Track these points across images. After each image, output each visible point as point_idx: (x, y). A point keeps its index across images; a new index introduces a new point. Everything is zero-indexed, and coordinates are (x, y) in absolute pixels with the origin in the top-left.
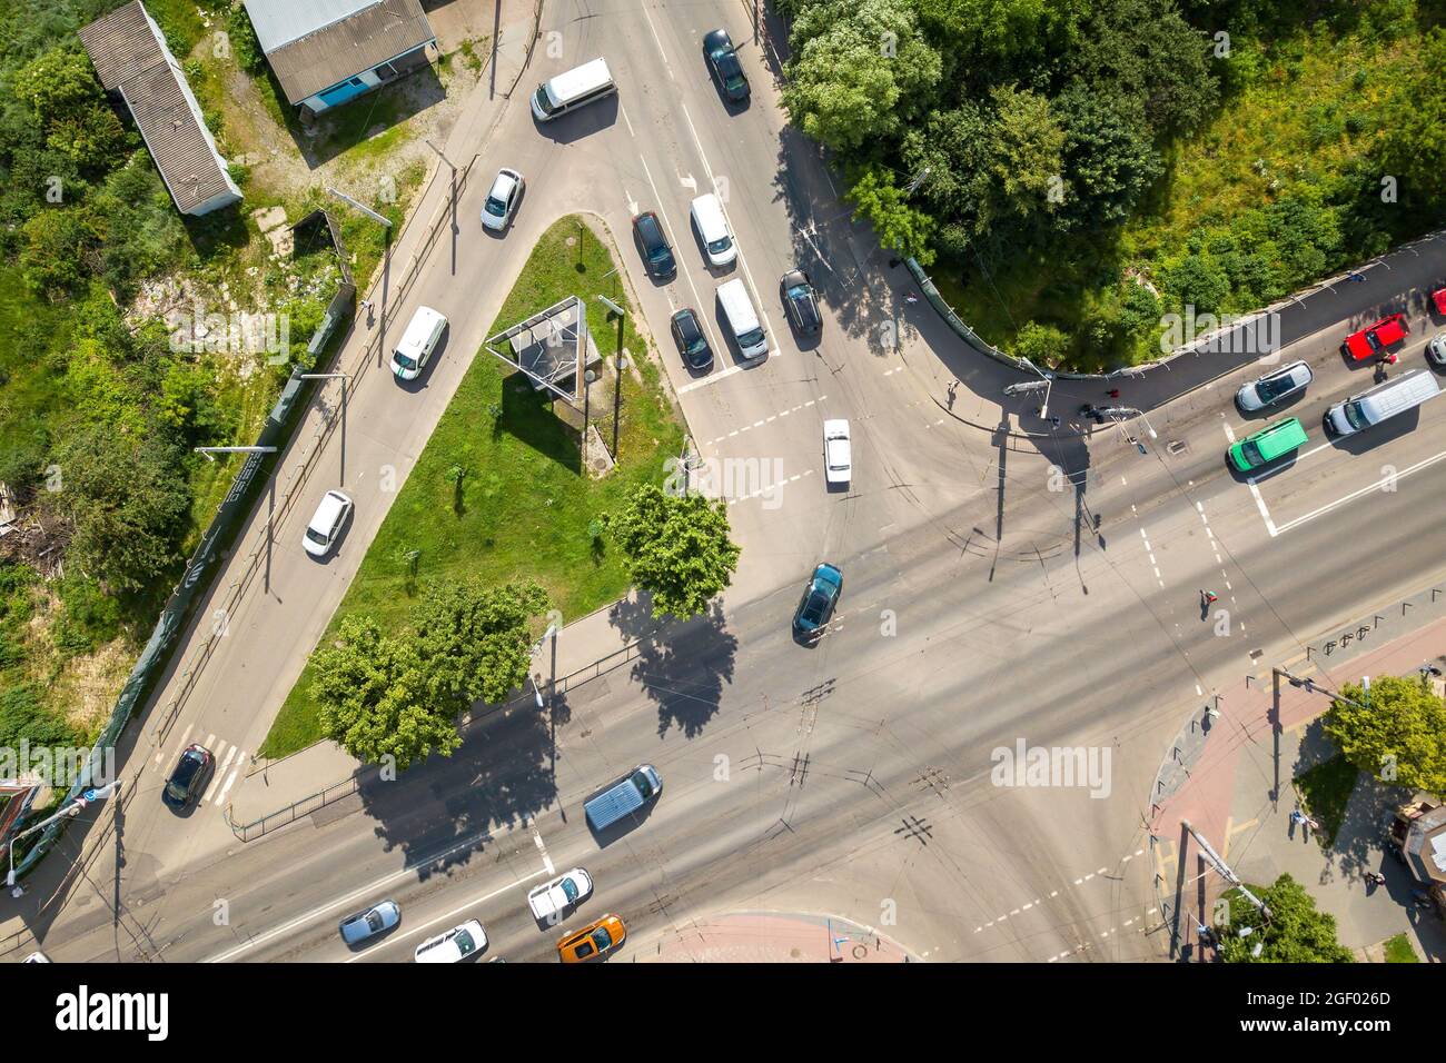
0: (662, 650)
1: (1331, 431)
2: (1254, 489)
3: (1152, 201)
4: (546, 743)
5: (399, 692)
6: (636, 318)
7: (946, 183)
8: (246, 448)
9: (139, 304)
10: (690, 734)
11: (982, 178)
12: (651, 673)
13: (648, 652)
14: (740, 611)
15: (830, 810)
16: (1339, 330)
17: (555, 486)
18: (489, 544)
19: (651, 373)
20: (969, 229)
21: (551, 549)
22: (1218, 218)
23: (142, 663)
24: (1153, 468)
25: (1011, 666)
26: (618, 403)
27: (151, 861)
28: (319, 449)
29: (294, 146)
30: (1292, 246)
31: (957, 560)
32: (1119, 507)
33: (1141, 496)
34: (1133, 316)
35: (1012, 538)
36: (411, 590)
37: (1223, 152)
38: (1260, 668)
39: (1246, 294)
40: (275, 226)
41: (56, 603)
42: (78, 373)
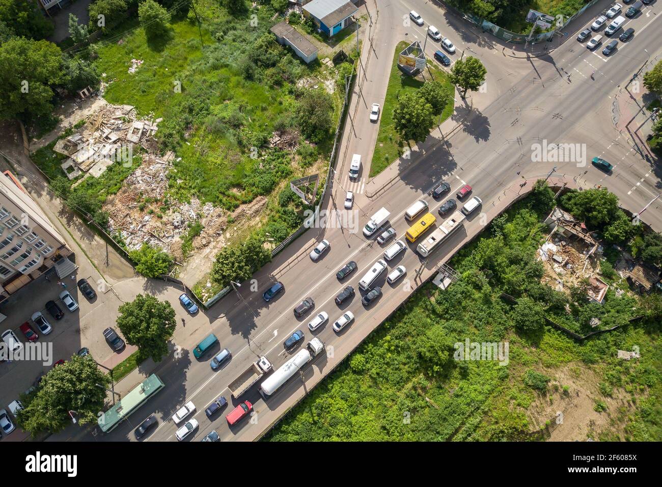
0: (468, 124)
4: (448, 154)
9: (297, 85)
10: (486, 140)
12: (468, 130)
13: (465, 125)
14: (484, 111)
23: (330, 163)
26: (431, 74)
28: (358, 103)
29: (326, 45)
31: (533, 86)
40: (327, 62)
41: (297, 157)
42: (286, 104)
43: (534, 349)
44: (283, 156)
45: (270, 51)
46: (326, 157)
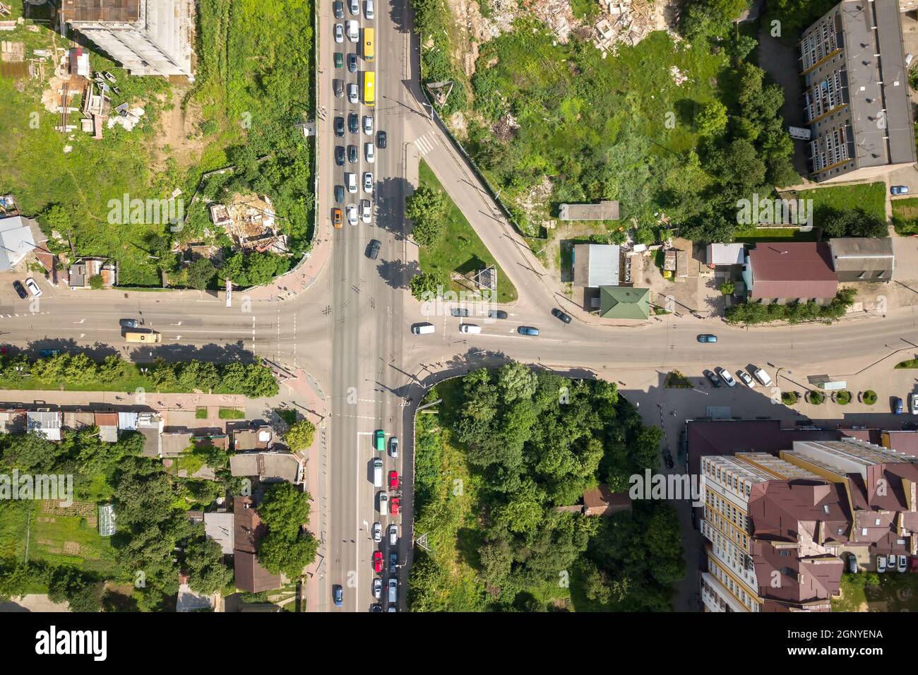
0: (402, 270)
1: (376, 459)
2: (371, 434)
3: (453, 442)
4: (392, 230)
7: (480, 389)
8: (499, 192)
9: (548, 181)
10: (379, 267)
11: (477, 397)
12: (397, 264)
13: (403, 266)
14: (402, 293)
15: (342, 292)
16: (400, 473)
17: (454, 263)
18: (447, 240)
20: (467, 390)
21: (439, 255)
22: (442, 456)
23: (458, 142)
24: (389, 413)
25: (357, 353)
27: (408, 119)
28: (490, 209)
29: (568, 239)
30: (427, 469)
31: (389, 352)
32: (383, 399)
33: (383, 405)
34: (428, 423)
35: (388, 368)
36: (445, 216)
37: (458, 465)
38: (326, 414)
39: (420, 453)
40: (550, 225)
41: (484, 125)
42: (538, 158)
43: (226, 146)
44: (493, 115)
45: (596, 182)
46: (465, 143)
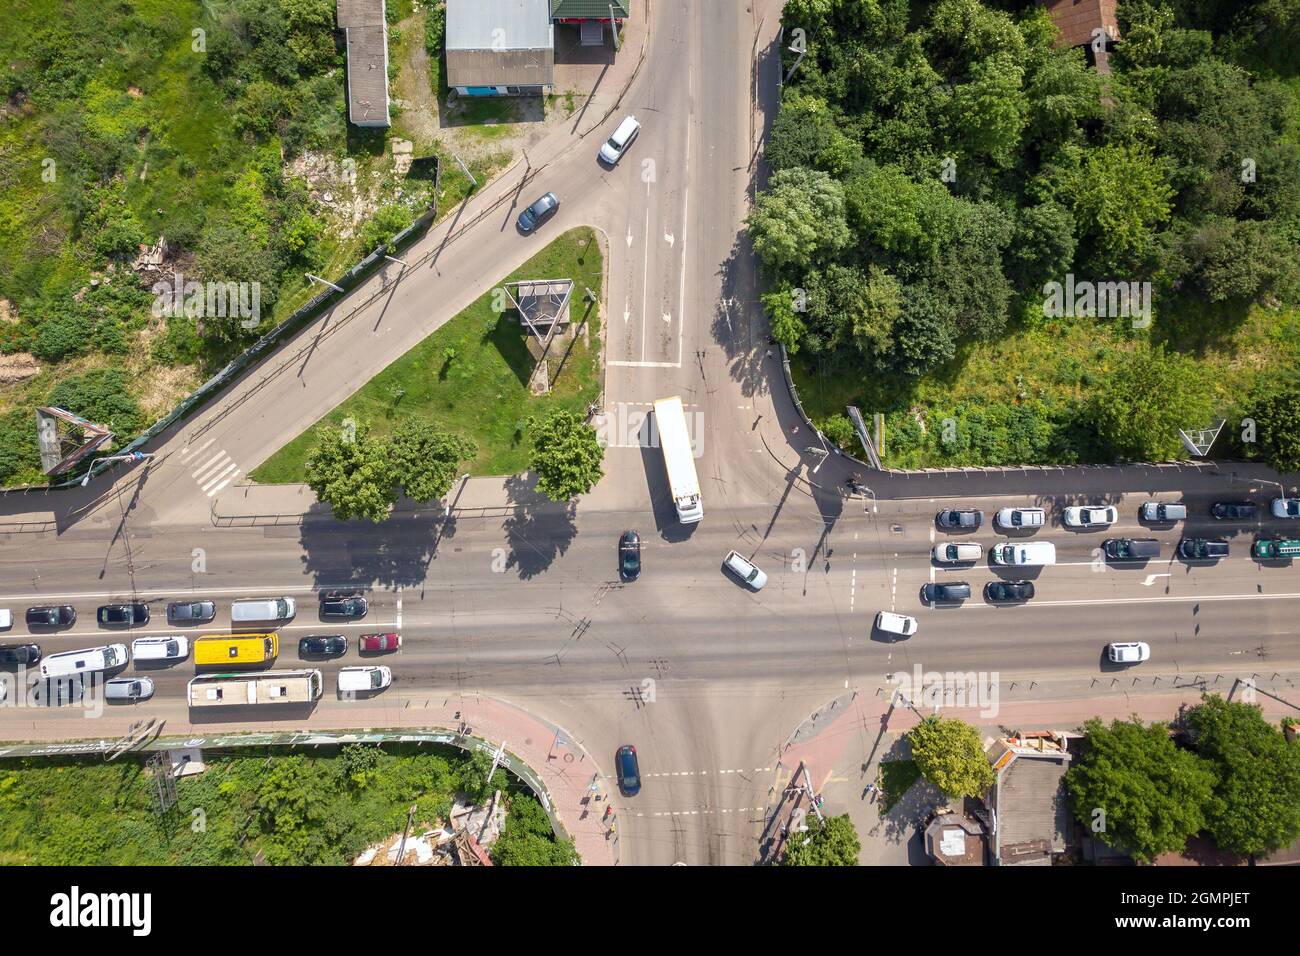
0: (529, 517)
3: (946, 373)
4: (432, 545)
5: (367, 472)
6: (601, 307)
7: (822, 310)
8: (325, 282)
9: (296, 163)
10: (523, 576)
11: (843, 316)
12: (516, 530)
13: (519, 516)
14: (585, 514)
15: (588, 662)
16: (1026, 500)
17: (507, 388)
18: (451, 406)
19: (596, 345)
20: (824, 342)
21: (487, 426)
22: (981, 401)
23: (202, 389)
24: (882, 535)
25: (739, 620)
26: (568, 354)
28: (370, 302)
29: (436, 108)
30: (1016, 437)
31: (733, 540)
32: (847, 550)
33: (864, 550)
34: (904, 438)
35: (773, 541)
36: (389, 414)
37: (1001, 361)
38: (889, 686)
39: (977, 453)
40: (403, 153)
41: (163, 327)
42: (239, 189)
44: (138, 304)
46: (207, 371)
